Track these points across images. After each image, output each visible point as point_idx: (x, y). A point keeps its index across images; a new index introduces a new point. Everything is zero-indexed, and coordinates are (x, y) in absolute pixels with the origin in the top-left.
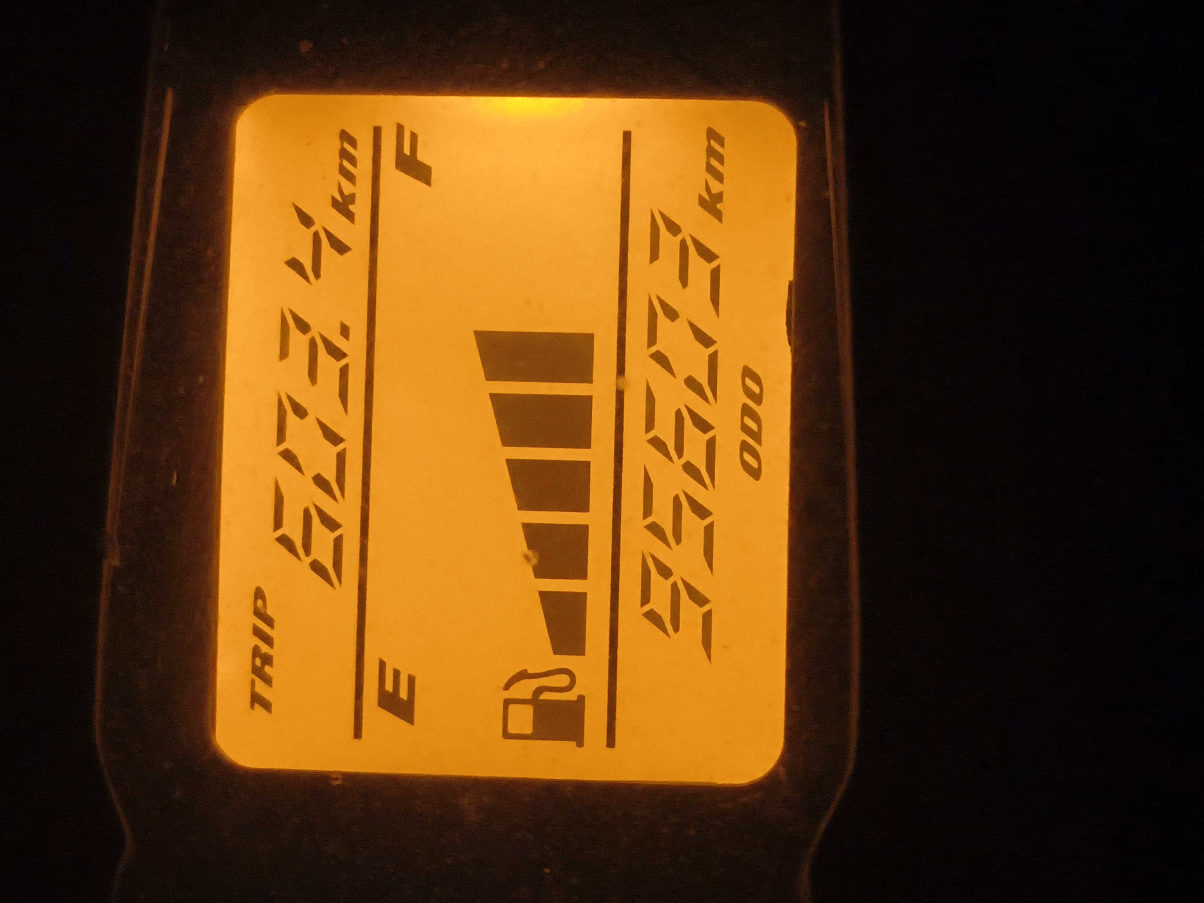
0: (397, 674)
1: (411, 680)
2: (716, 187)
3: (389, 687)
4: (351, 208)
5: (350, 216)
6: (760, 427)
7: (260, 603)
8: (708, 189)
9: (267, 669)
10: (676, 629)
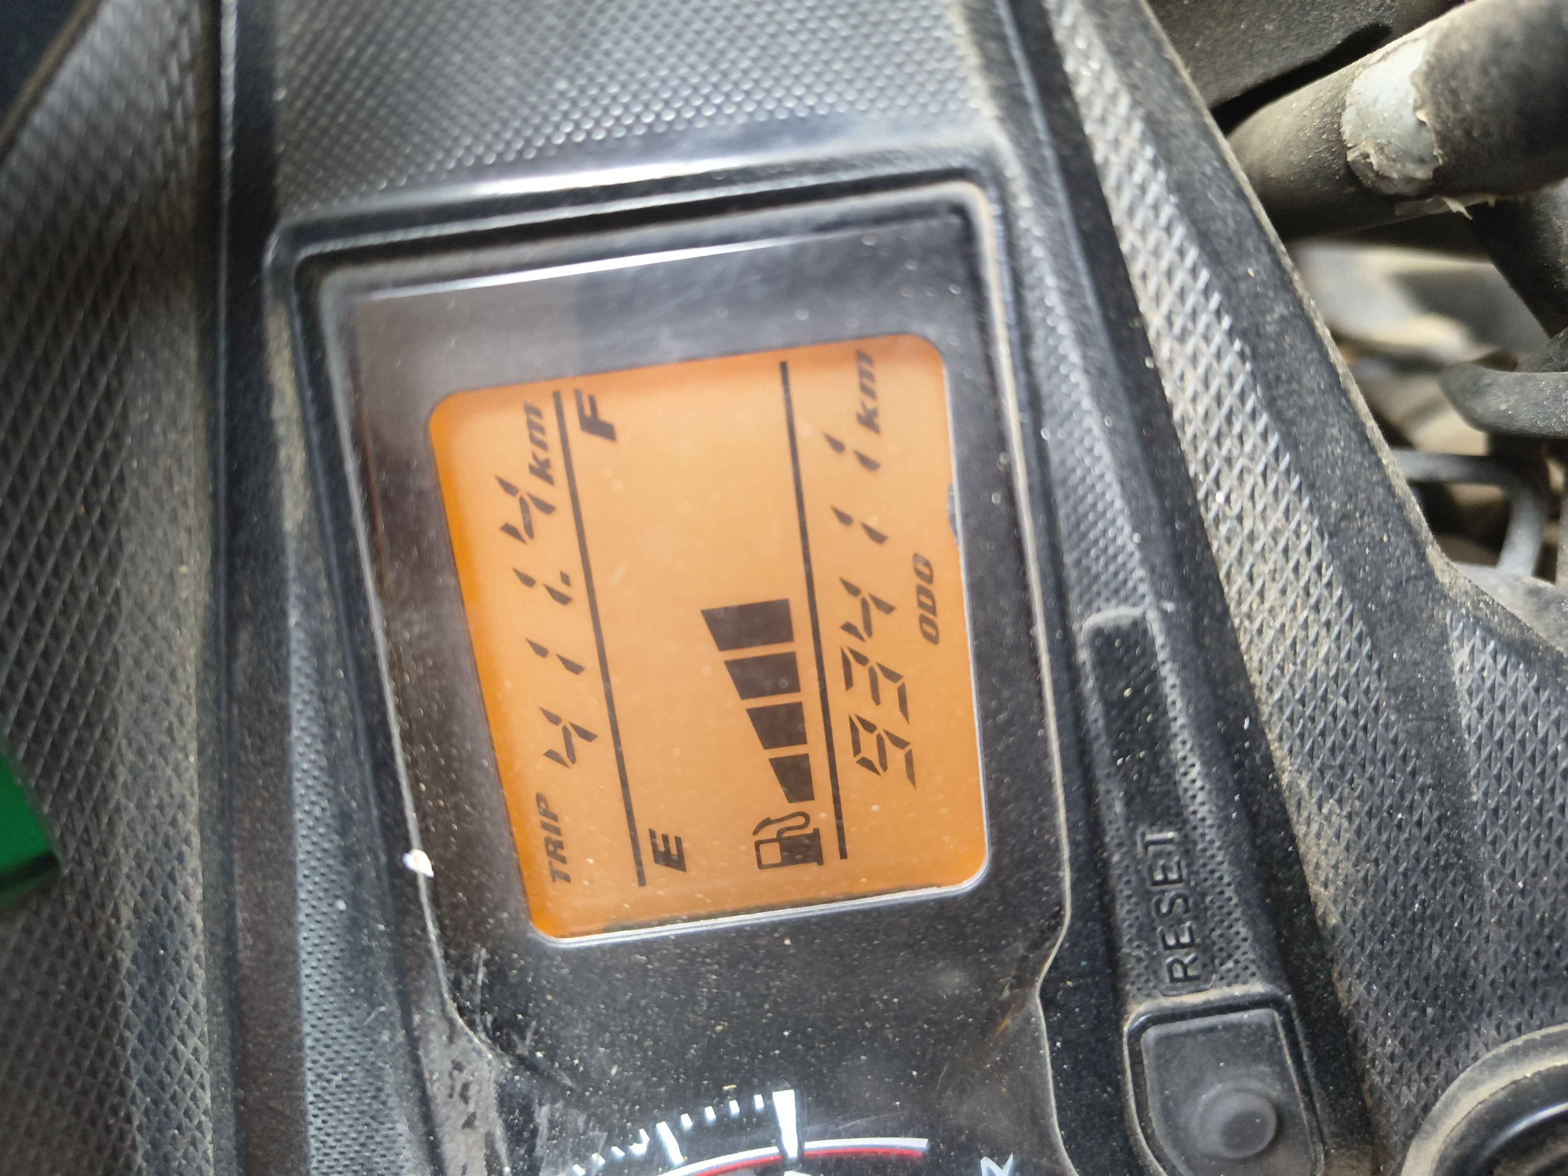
0: (665, 839)
1: (678, 841)
2: (870, 404)
3: (662, 848)
4: (549, 472)
5: (549, 480)
6: (933, 600)
7: (542, 805)
8: (864, 406)
9: (559, 851)
10: (885, 768)
